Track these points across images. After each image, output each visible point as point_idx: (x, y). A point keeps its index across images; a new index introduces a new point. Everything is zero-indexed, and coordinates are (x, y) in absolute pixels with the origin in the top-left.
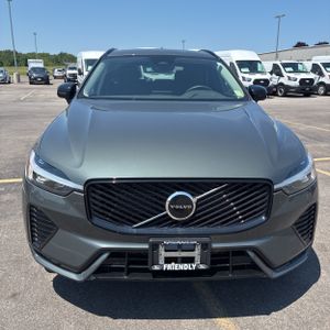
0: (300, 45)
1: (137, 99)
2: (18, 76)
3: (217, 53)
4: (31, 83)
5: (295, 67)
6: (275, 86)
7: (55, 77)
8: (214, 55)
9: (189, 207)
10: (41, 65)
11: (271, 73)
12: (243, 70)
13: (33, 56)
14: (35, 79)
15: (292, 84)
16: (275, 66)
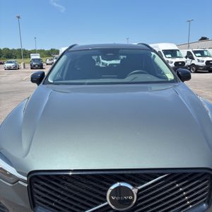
0: (204, 39)
1: (89, 84)
2: (24, 64)
3: (151, 46)
4: (32, 69)
5: (202, 53)
6: (189, 66)
7: (47, 64)
8: (149, 47)
9: (130, 198)
10: (38, 57)
11: (186, 57)
12: (167, 56)
13: (34, 52)
14: (35, 65)
15: (201, 64)
16: (189, 53)
